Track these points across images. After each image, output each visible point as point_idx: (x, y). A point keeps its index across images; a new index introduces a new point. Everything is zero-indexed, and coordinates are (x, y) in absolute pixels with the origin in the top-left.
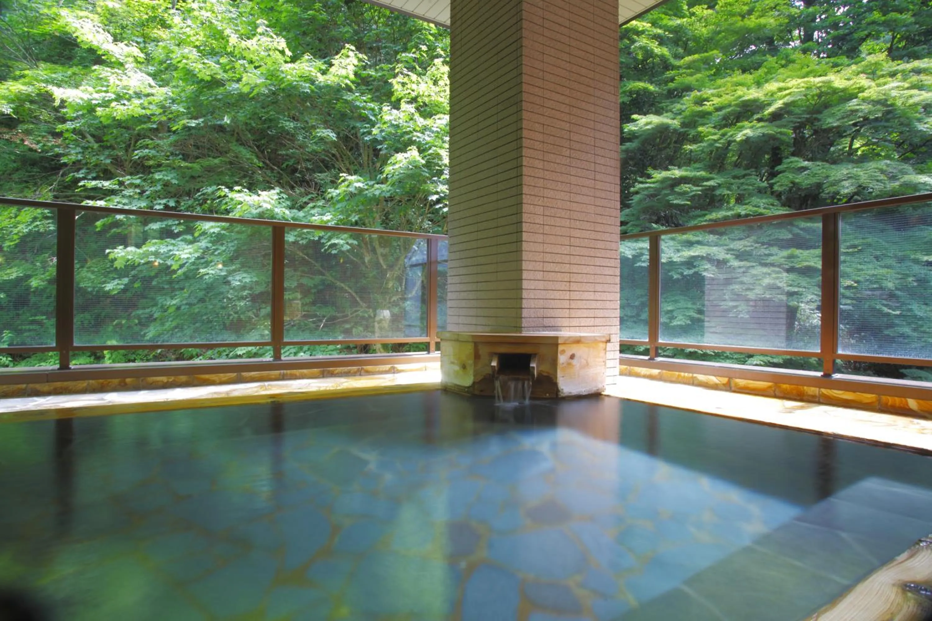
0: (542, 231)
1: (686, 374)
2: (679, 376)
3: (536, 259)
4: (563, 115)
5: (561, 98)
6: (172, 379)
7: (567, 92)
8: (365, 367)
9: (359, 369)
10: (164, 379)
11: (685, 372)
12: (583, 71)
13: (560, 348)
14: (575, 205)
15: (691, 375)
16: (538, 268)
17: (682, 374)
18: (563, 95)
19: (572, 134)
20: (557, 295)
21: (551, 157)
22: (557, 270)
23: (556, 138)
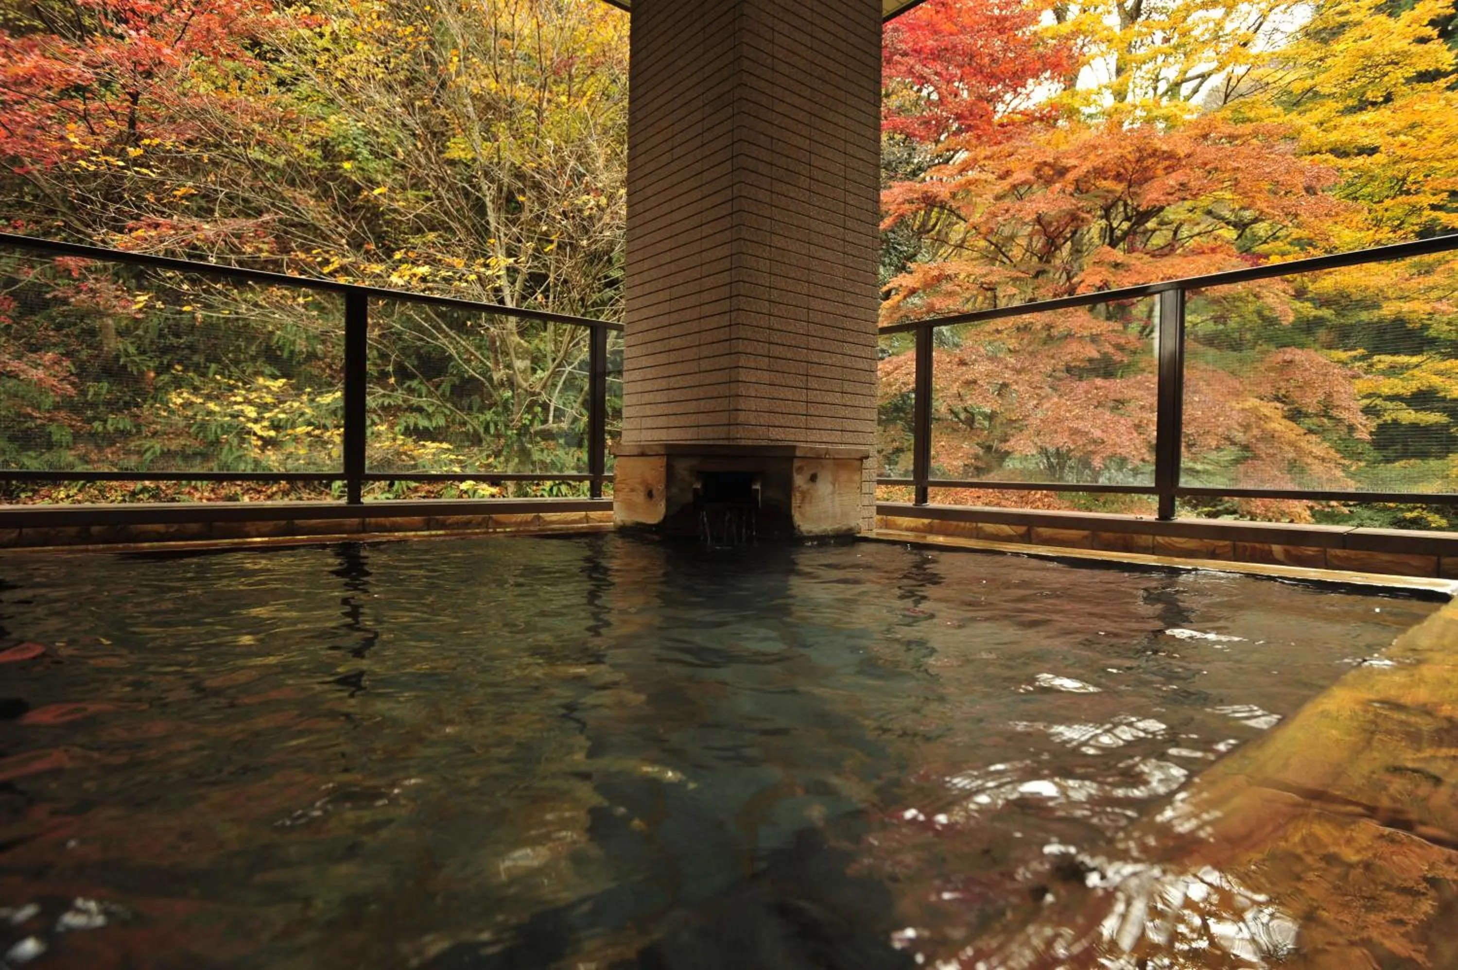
0: (767, 296)
1: (968, 524)
2: (957, 526)
3: (758, 337)
4: (800, 126)
5: (798, 101)
6: (174, 528)
7: (807, 93)
8: (494, 516)
9: (484, 519)
10: (160, 528)
11: (965, 521)
12: (831, 65)
13: (797, 464)
14: (816, 262)
15: (974, 525)
16: (761, 352)
17: (962, 524)
18: (800, 96)
19: (813, 156)
20: (788, 394)
21: (784, 188)
22: (789, 356)
23: (789, 160)
